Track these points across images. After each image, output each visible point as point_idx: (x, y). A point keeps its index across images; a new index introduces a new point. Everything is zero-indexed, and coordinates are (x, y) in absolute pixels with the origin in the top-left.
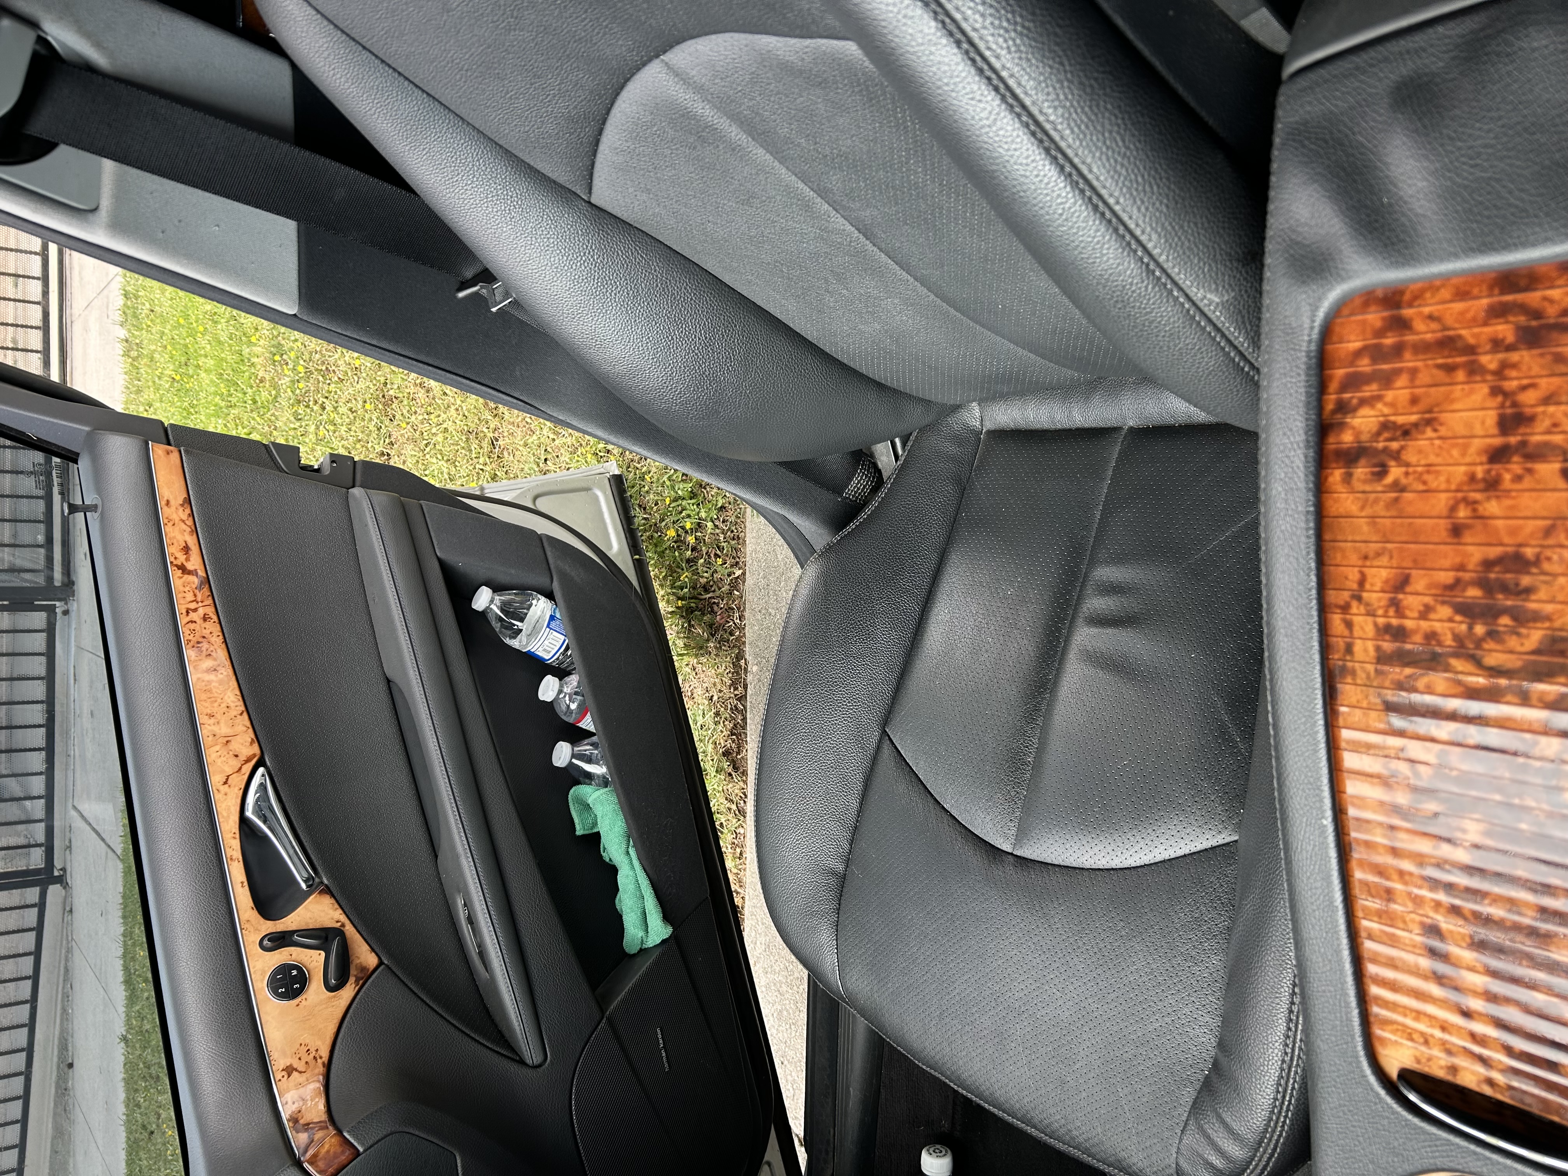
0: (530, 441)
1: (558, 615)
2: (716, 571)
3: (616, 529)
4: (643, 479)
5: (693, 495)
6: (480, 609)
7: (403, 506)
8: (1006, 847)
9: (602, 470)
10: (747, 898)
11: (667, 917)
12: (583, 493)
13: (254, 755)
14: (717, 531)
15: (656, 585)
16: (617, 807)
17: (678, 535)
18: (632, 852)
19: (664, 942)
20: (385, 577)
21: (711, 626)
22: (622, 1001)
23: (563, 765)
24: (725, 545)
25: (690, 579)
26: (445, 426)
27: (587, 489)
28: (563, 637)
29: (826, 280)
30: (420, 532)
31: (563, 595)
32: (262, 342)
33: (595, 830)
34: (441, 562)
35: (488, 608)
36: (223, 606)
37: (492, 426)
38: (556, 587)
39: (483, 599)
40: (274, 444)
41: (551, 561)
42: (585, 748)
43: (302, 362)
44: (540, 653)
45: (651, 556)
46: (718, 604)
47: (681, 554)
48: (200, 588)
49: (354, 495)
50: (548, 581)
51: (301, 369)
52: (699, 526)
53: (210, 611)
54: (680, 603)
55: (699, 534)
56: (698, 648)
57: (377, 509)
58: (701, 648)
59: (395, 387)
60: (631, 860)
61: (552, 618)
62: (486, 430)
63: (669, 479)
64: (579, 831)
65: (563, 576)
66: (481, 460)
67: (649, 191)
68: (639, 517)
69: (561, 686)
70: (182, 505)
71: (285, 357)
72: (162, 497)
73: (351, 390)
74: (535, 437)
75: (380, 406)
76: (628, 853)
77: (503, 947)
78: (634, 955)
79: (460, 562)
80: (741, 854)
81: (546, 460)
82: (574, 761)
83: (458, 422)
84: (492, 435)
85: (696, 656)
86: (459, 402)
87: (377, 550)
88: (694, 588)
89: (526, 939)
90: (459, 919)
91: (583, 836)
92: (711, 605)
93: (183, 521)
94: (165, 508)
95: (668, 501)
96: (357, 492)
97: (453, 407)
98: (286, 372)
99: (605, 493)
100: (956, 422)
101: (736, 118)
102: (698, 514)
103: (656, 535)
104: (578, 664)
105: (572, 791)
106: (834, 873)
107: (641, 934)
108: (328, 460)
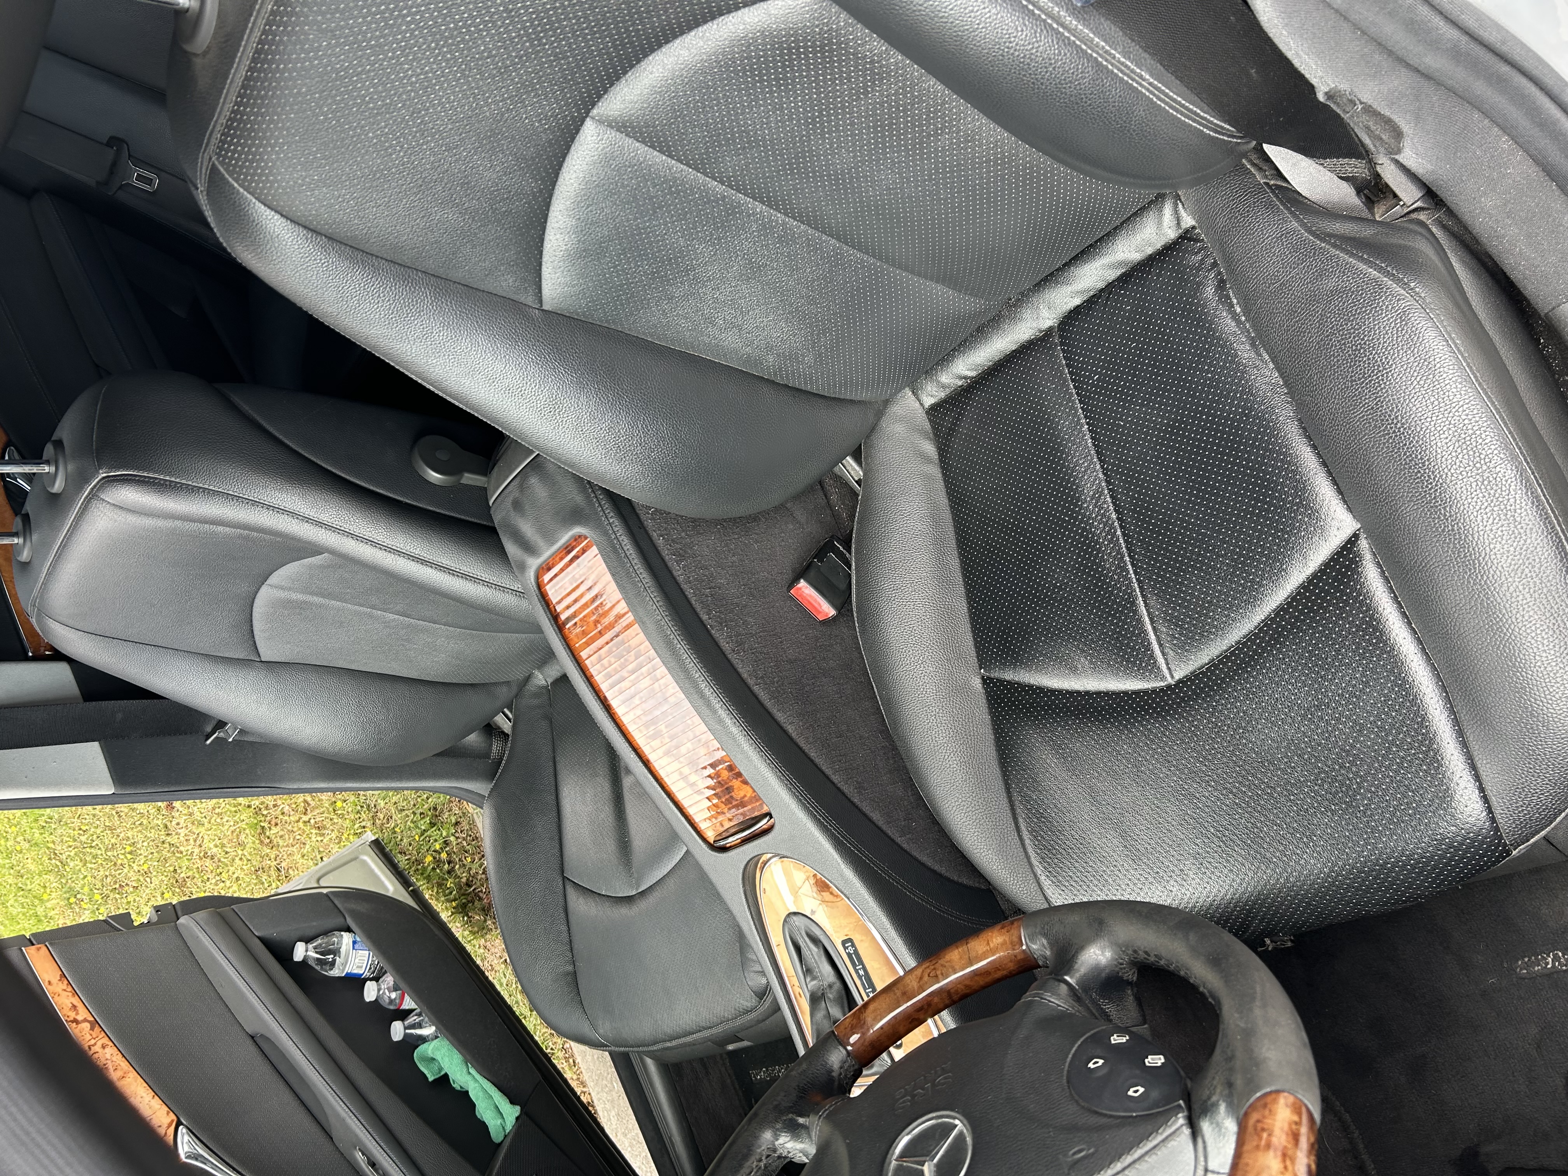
0: (305, 851)
1: (358, 939)
2: (470, 869)
3: (387, 876)
4: (395, 832)
5: (432, 824)
6: (301, 960)
7: (219, 914)
8: (634, 893)
9: (363, 842)
10: (591, 1091)
11: (512, 1102)
12: (353, 863)
13: (172, 1121)
14: (460, 840)
15: (433, 903)
16: (450, 1047)
17: (435, 858)
18: (473, 1071)
19: (517, 1118)
20: (224, 964)
21: (483, 909)
22: (500, 1167)
23: (401, 1038)
24: (468, 847)
25: (455, 883)
26: (235, 876)
27: (355, 859)
28: (367, 952)
29: (403, 645)
30: (238, 925)
31: (357, 924)
32: (54, 895)
33: (443, 1073)
34: (259, 938)
35: (305, 956)
36: (113, 1033)
37: (273, 856)
38: (350, 922)
39: (300, 952)
40: (109, 917)
41: (339, 906)
42: (412, 1019)
43: (96, 891)
44: (356, 971)
45: (421, 884)
46: (481, 891)
47: (441, 870)
48: (92, 1029)
49: (183, 925)
50: (342, 920)
51: (97, 897)
52: (446, 843)
53: (106, 1041)
54: (454, 904)
55: (447, 849)
56: (481, 930)
57: (202, 923)
58: (483, 928)
59: (185, 868)
60: (473, 1077)
61: (354, 943)
62: (269, 862)
63: (412, 822)
64: (430, 1079)
65: (355, 915)
66: (274, 885)
67: (289, 643)
68: (402, 861)
69: (379, 985)
70: (60, 980)
71: (79, 896)
72: (44, 981)
73: (148, 891)
74: (307, 846)
75: (177, 890)
76: (469, 1073)
77: (398, 1163)
78: (502, 1142)
79: (273, 932)
80: (574, 1062)
81: (322, 858)
82: (408, 1031)
83: (244, 867)
84: (275, 863)
85: (482, 936)
86: (240, 852)
87: (212, 950)
88: (461, 888)
89: (413, 1151)
90: (361, 1167)
91: (435, 1080)
92: (477, 895)
93: (65, 990)
94: (49, 987)
95: (417, 838)
96: (183, 920)
97: (237, 859)
98: (85, 906)
99: (369, 856)
100: (531, 687)
101: (312, 594)
102: (441, 835)
103: (420, 867)
104: (387, 967)
105: (415, 1054)
106: (568, 974)
107: (499, 1121)
108: (154, 912)
